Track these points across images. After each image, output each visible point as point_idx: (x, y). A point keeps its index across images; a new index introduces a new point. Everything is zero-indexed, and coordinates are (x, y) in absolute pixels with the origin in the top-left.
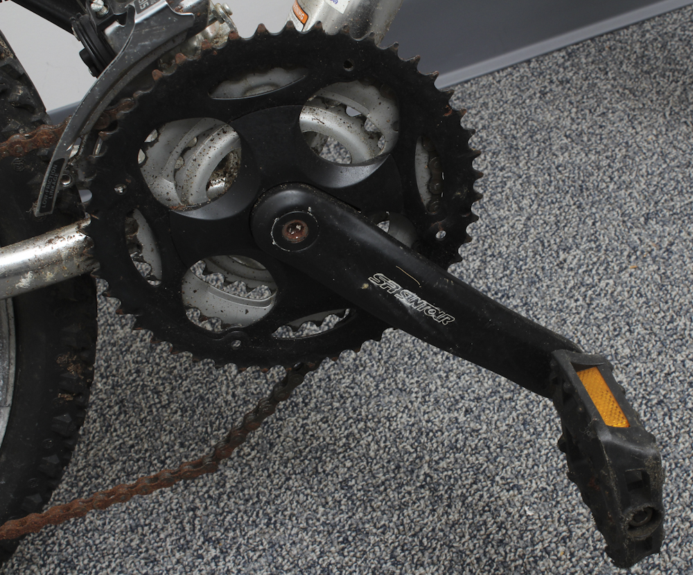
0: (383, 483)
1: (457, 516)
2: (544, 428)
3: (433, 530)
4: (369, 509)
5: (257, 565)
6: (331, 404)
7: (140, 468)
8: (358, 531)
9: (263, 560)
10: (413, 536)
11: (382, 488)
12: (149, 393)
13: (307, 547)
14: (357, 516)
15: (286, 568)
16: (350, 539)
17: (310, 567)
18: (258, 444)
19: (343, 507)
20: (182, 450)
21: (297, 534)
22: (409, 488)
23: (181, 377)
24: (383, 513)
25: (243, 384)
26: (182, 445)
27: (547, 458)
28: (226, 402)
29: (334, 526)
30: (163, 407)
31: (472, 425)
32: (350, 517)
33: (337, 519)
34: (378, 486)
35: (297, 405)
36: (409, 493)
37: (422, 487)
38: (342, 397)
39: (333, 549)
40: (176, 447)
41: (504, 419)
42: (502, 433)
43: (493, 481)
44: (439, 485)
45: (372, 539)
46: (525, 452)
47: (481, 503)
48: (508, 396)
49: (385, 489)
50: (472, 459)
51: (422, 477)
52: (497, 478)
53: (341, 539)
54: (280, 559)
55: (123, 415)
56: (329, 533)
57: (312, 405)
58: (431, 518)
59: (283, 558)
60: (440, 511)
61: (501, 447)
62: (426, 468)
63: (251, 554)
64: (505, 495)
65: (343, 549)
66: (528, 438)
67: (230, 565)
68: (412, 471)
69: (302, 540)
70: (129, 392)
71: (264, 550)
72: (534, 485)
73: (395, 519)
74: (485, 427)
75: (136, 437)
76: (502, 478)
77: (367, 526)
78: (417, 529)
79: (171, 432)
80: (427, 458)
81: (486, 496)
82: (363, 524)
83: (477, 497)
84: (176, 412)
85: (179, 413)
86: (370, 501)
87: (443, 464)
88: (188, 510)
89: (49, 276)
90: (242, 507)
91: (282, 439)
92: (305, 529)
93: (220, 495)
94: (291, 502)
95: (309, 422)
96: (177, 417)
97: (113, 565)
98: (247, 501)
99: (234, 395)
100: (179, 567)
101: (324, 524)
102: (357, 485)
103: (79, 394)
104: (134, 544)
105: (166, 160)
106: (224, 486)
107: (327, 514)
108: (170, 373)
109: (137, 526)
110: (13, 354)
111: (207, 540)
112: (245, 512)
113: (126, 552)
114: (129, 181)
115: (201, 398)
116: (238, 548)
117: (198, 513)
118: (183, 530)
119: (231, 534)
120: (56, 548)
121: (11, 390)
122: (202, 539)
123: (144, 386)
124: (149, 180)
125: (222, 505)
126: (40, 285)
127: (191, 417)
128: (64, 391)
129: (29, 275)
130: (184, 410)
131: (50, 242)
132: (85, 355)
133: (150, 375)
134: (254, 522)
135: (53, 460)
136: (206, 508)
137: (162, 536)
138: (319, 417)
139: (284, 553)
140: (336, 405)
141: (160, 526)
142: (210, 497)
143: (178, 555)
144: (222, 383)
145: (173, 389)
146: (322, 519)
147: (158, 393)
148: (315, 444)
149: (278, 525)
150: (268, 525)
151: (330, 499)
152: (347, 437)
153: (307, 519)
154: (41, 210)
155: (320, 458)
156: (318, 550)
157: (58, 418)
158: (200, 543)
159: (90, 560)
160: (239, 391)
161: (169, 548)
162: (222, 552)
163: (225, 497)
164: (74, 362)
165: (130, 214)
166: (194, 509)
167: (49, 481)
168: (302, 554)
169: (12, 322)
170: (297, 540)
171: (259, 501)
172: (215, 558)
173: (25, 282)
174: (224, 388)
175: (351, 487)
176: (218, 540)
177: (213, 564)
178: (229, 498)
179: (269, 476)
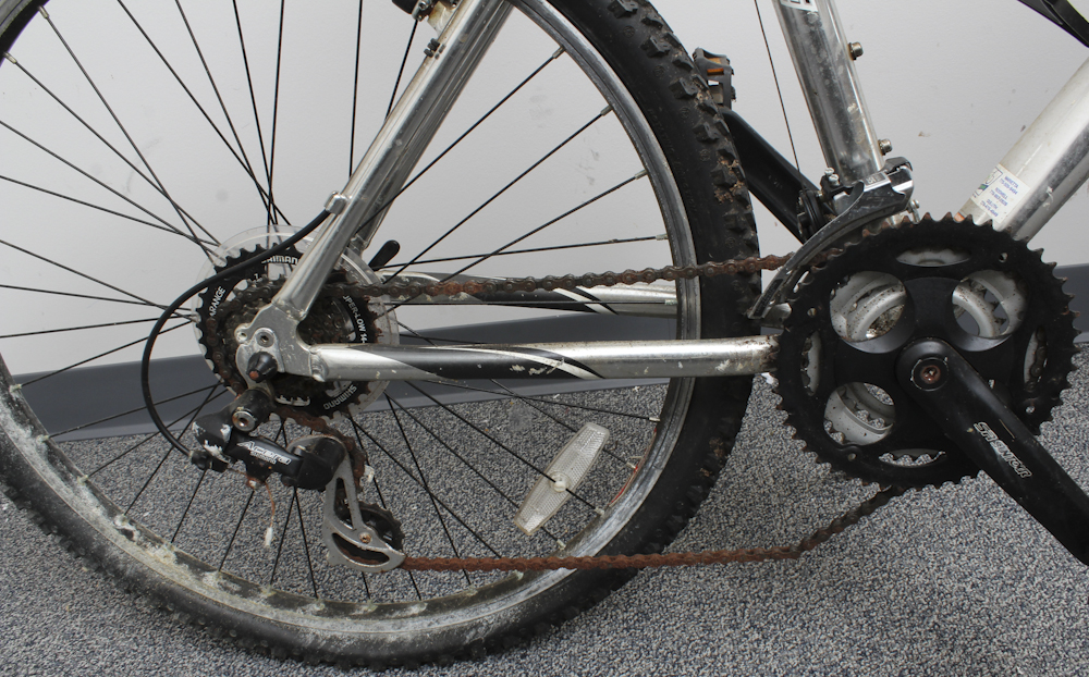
0: (899, 621)
1: (958, 659)
2: (1038, 613)
3: (937, 664)
4: (885, 636)
5: (790, 654)
6: (863, 555)
8: (874, 649)
9: (795, 652)
10: (920, 665)
11: (897, 624)
13: (832, 651)
14: (875, 639)
16: (868, 654)
18: (801, 569)
19: (864, 630)
21: (825, 640)
22: (920, 629)
24: (897, 642)
25: (794, 525)
27: (1039, 636)
28: (779, 534)
29: (855, 642)
30: (730, 526)
31: (977, 596)
32: (869, 638)
33: (858, 637)
34: (895, 622)
35: (835, 549)
36: (920, 633)
37: (931, 631)
38: (872, 551)
39: (852, 657)
41: (1005, 598)
42: (1002, 608)
43: (991, 641)
44: (945, 633)
45: (885, 659)
46: (1021, 626)
47: (979, 655)
48: (1010, 582)
49: (900, 625)
50: (975, 621)
51: (931, 624)
52: (995, 640)
53: (860, 652)
54: (809, 654)
55: (698, 525)
56: (851, 646)
57: (847, 552)
58: (935, 655)
59: (812, 654)
60: (944, 652)
61: (1000, 618)
62: (935, 618)
63: (787, 645)
64: (1000, 654)
65: (861, 660)
66: (1024, 616)
67: (769, 648)
68: (924, 618)
69: (828, 645)
71: (797, 644)
72: (1026, 653)
73: (906, 648)
74: (987, 600)
75: (707, 542)
76: (999, 641)
77: (882, 648)
78: (924, 660)
79: (734, 545)
80: (937, 611)
81: (984, 650)
82: (879, 645)
83: (976, 649)
84: (739, 532)
85: (742, 533)
86: (887, 630)
87: (950, 619)
88: (741, 602)
89: (740, 367)
90: (783, 610)
91: (820, 570)
92: (831, 638)
93: (767, 597)
94: (823, 616)
95: (843, 563)
96: (740, 535)
97: (678, 625)
98: (788, 606)
99: (786, 531)
100: (729, 639)
101: (847, 638)
102: (878, 617)
103: (713, 474)
104: (696, 614)
105: (847, 301)
106: (770, 592)
107: (851, 631)
108: (738, 504)
109: (700, 603)
110: (679, 430)
111: (755, 627)
112: (785, 614)
113: (690, 618)
114: (820, 308)
115: (760, 527)
116: (777, 638)
117: (748, 606)
118: (736, 614)
119: (772, 627)
120: (637, 602)
121: (668, 456)
122: (749, 625)
123: (717, 508)
124: (832, 312)
125: (767, 604)
126: (732, 372)
127: (751, 538)
128: (706, 468)
129: (727, 362)
130: (746, 532)
131: (747, 342)
132: (728, 444)
133: (722, 502)
134: (791, 622)
135: (679, 519)
136: (755, 604)
137: (718, 614)
138: (852, 561)
139: (813, 650)
140: (866, 556)
141: (717, 607)
142: (758, 597)
143: (729, 631)
144: (777, 520)
145: (739, 516)
146: (846, 634)
147: (727, 516)
148: (846, 579)
149: (810, 630)
150: (802, 628)
151: (854, 621)
152: (873, 581)
153: (834, 632)
154: (755, 314)
155: (849, 592)
156: (840, 655)
157: (694, 487)
158: (747, 627)
159: (661, 617)
160: (790, 529)
161: (723, 624)
162: (763, 637)
163: (771, 600)
164: (720, 447)
165: (810, 335)
166: (745, 602)
167: (669, 534)
168: (828, 655)
169: (688, 404)
170: (824, 644)
171: (797, 609)
172: (758, 640)
173: (722, 367)
174: (779, 524)
175: (872, 617)
176: (762, 629)
177: (755, 644)
178: (774, 601)
179: (807, 593)
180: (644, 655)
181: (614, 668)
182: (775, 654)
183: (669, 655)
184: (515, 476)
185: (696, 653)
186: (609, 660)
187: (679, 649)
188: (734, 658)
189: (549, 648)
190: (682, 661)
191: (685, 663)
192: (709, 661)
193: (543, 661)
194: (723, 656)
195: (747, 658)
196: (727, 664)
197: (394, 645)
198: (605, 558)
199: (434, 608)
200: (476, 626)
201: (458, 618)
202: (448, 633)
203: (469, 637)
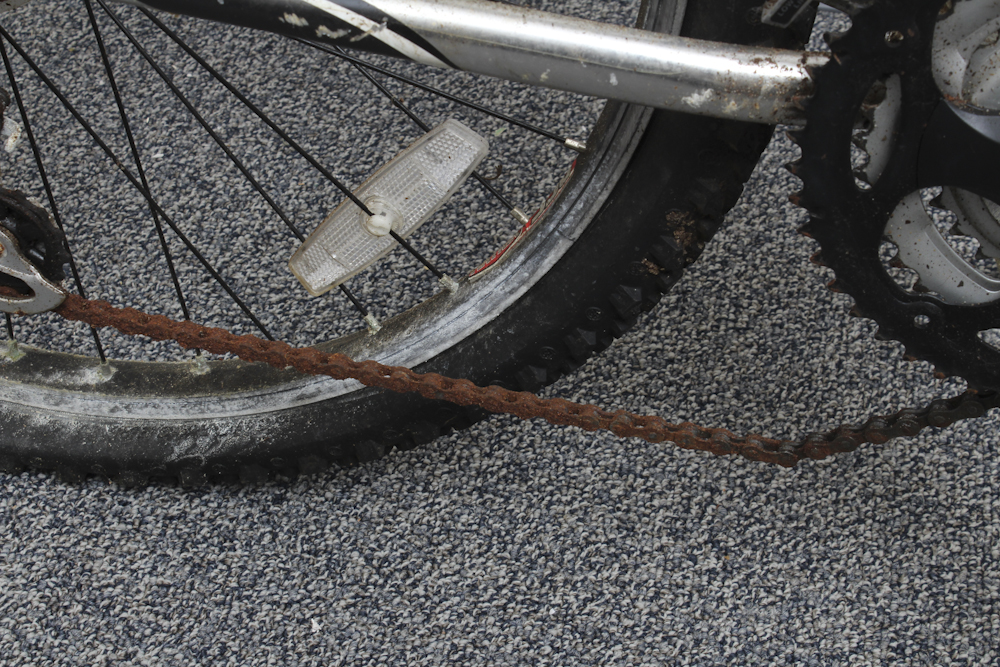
0: (992, 601)
4: (954, 626)
5: (763, 613)
6: (970, 451)
7: (668, 395)
8: (924, 646)
9: (774, 611)
11: (987, 608)
12: (727, 301)
13: (843, 628)
14: (933, 626)
15: (800, 639)
16: (908, 651)
17: (833, 658)
19: (918, 602)
20: (734, 402)
21: (838, 603)
23: (778, 302)
24: (972, 642)
25: (859, 356)
26: (738, 395)
28: (825, 368)
29: (893, 621)
30: (737, 330)
32: (922, 622)
33: (902, 614)
34: (983, 602)
38: (990, 448)
39: (877, 651)
40: (728, 394)
49: (991, 612)
53: (894, 644)
54: (798, 624)
55: (678, 312)
56: (882, 627)
59: (804, 624)
63: (763, 594)
65: (891, 659)
67: (728, 593)
69: (839, 615)
70: (699, 285)
71: (782, 598)
75: (681, 351)
77: (940, 647)
79: (731, 369)
82: (936, 641)
84: (750, 346)
85: (754, 350)
86: (962, 615)
88: (706, 487)
89: (731, 107)
90: (779, 524)
91: (878, 461)
92: (851, 602)
93: (758, 491)
94: (849, 555)
95: (927, 458)
96: (749, 353)
97: (576, 505)
98: (790, 519)
99: (839, 365)
100: (660, 557)
101: (881, 610)
102: (953, 582)
103: (666, 273)
104: (615, 492)
105: (976, 27)
106: (768, 481)
107: (892, 599)
108: (768, 288)
109: (629, 471)
110: (616, 178)
111: (714, 543)
112: (781, 533)
113: (601, 497)
114: (911, 33)
115: (794, 345)
116: (749, 576)
117: (718, 499)
118: (687, 510)
119: (748, 552)
120: (514, 442)
121: (587, 221)
122: (706, 537)
123: (723, 287)
124: (937, 43)
125: (754, 505)
126: (713, 111)
127: (768, 364)
128: (652, 259)
129: (707, 93)
130: (762, 349)
131: (757, 61)
132: (705, 225)
133: (738, 275)
134: (786, 552)
135: (589, 337)
136: (730, 498)
137: (656, 502)
138: (945, 459)
139: (807, 618)
140: (977, 455)
141: (658, 488)
142: (742, 486)
143: (664, 540)
144: (830, 339)
145: (761, 311)
146: (882, 602)
147: (738, 306)
148: (921, 493)
149: (817, 576)
150: (803, 567)
151: (905, 580)
152: (971, 509)
153: (860, 591)
154: (775, 17)
155: (918, 517)
156: (855, 640)
157: (625, 288)
158: (700, 540)
159: (550, 482)
160: (850, 362)
161: (659, 524)
162: (724, 569)
163: (763, 497)
164: (687, 228)
165: (885, 76)
166: (714, 491)
167: (568, 360)
168: (831, 634)
169: (639, 136)
170: (833, 610)
171: (806, 529)
172: (711, 571)
173: (696, 100)
174: (830, 348)
175: (944, 581)
176: (727, 551)
177: (705, 578)
178: (768, 502)
179: (836, 502)
180: (495, 549)
181: (434, 561)
182: (736, 607)
183: (541, 560)
184: (365, 129)
185: (592, 568)
186: (431, 543)
187: (562, 552)
188: (657, 595)
189: (329, 495)
190: (560, 578)
191: (566, 582)
192: (609, 590)
193: (311, 517)
194: (638, 586)
195: (680, 601)
196: (640, 604)
197: (42, 433)
198: (434, 380)
199: (128, 380)
200: (194, 432)
201: (167, 411)
202: (142, 432)
203: (179, 449)
